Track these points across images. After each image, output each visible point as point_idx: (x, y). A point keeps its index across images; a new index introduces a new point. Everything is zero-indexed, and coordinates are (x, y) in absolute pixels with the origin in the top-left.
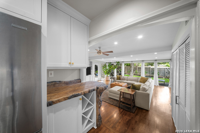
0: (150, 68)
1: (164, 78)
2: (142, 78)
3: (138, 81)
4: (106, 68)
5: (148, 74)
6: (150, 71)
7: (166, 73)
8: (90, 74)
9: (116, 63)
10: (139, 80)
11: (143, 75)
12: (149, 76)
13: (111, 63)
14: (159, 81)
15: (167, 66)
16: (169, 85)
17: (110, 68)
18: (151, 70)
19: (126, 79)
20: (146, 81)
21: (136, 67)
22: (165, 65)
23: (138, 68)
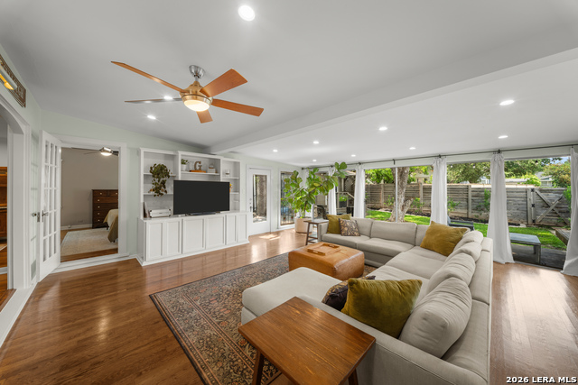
0: (467, 188)
1: (523, 226)
2: (435, 230)
3: (417, 241)
4: (298, 186)
5: (459, 211)
6: (470, 201)
7: (529, 206)
8: (227, 208)
9: (335, 169)
10: (421, 235)
11: (441, 214)
12: (465, 216)
13: (316, 168)
14: (512, 241)
15: (528, 182)
16: (567, 263)
17: (313, 186)
18: (470, 198)
19: (366, 231)
20: (456, 242)
21: (418, 187)
22: (523, 179)
23: (424, 188)
